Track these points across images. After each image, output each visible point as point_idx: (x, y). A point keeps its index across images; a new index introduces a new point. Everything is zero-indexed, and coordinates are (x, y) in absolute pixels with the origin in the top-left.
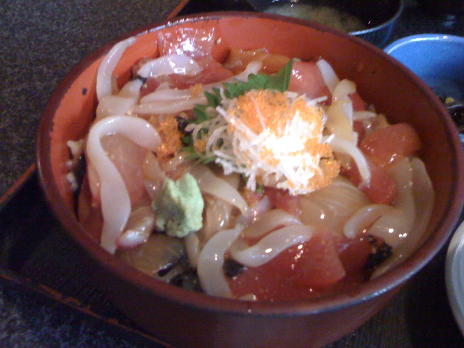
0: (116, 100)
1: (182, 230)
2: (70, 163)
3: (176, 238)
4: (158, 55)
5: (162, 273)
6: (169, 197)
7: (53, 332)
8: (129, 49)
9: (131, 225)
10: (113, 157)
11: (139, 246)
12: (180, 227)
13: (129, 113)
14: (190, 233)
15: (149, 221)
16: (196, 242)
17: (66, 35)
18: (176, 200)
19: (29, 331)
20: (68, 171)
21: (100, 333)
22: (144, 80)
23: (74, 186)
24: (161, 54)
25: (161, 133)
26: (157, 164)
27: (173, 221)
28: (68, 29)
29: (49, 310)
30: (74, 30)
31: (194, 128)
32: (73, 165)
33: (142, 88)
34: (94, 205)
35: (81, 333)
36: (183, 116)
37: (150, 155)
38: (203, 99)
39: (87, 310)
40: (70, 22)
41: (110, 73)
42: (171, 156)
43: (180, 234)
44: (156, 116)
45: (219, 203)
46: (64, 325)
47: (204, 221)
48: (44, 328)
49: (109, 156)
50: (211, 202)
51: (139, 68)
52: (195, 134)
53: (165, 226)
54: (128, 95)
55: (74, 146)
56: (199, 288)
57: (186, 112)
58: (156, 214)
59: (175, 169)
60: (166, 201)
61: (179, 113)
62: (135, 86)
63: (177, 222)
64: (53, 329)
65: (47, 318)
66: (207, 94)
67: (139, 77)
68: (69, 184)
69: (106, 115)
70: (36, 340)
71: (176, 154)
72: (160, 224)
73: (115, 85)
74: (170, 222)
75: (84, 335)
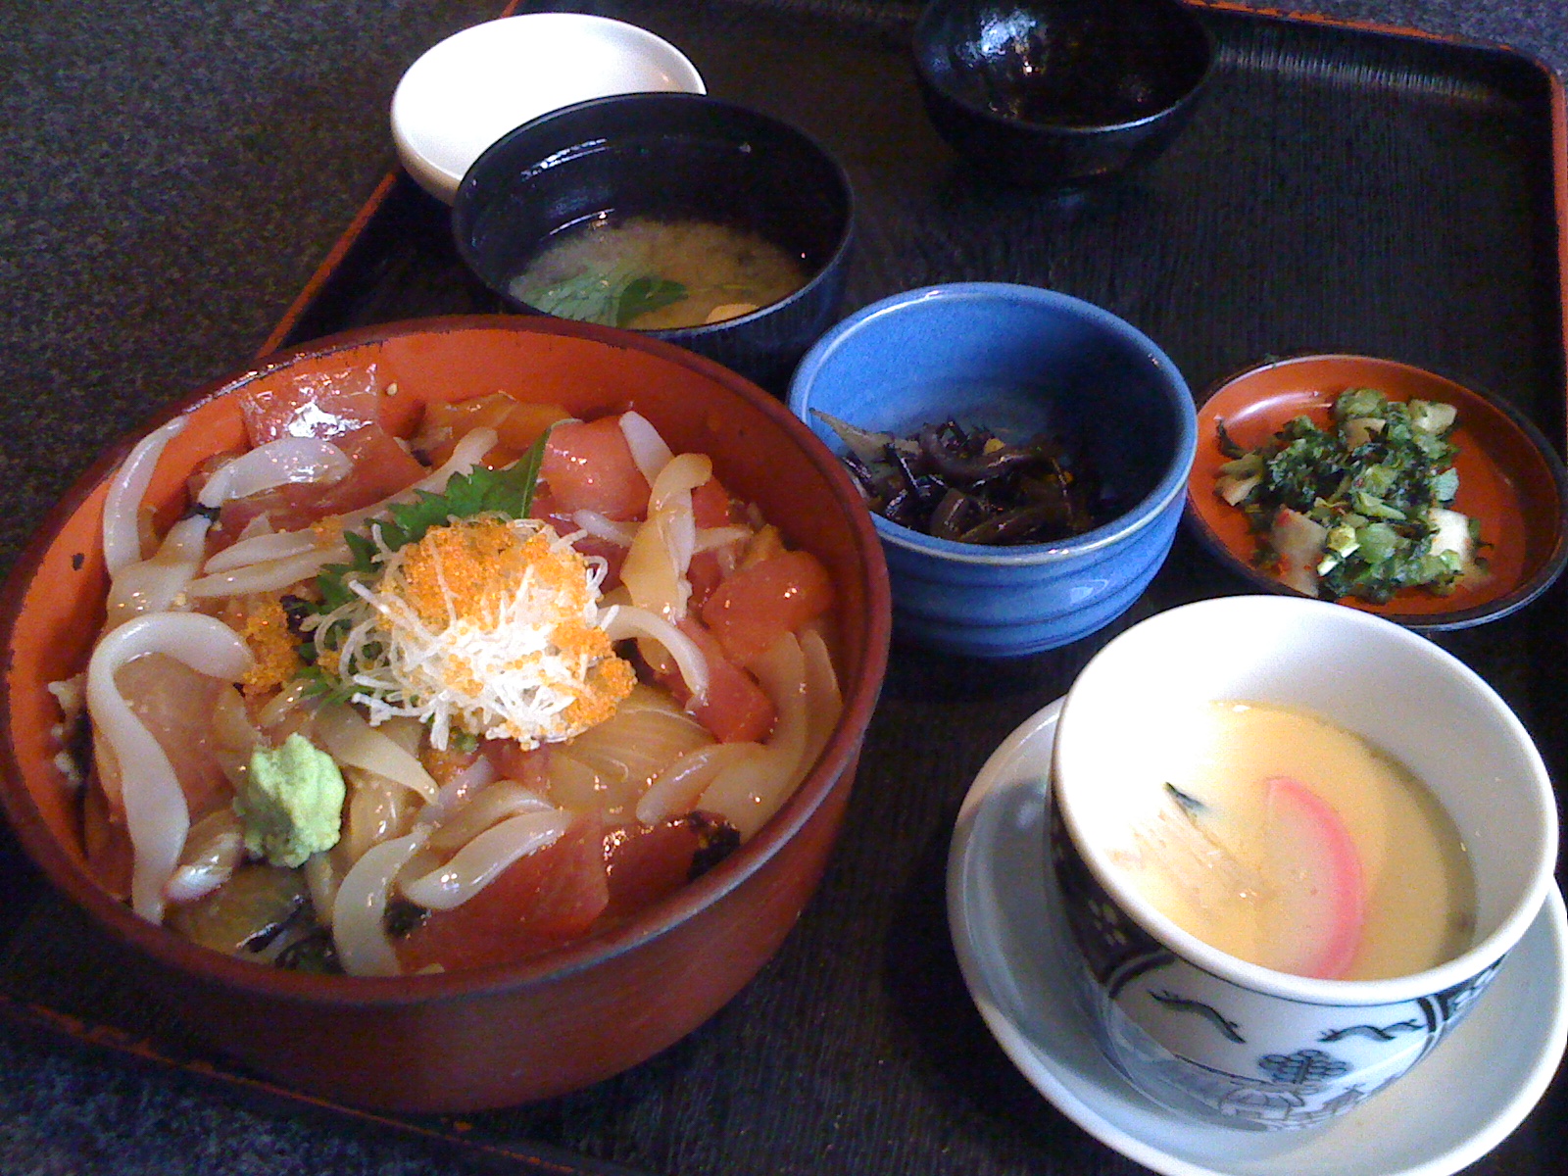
0: (149, 571)
1: (292, 852)
2: (58, 731)
3: (286, 871)
4: (246, 445)
5: (258, 944)
6: (257, 788)
7: (79, 1113)
8: (172, 444)
9: (189, 855)
10: (144, 709)
11: (209, 897)
12: (290, 846)
13: (180, 601)
14: (312, 855)
15: (228, 842)
16: (325, 873)
17: (49, 354)
18: (271, 792)
19: (22, 1119)
20: (59, 749)
21: (186, 1103)
22: (214, 513)
23: (74, 779)
24: (253, 443)
25: (250, 640)
26: (242, 712)
27: (275, 835)
28: (53, 334)
29: (64, 1065)
30: (68, 336)
31: (319, 623)
32: (65, 733)
33: (209, 533)
34: (113, 819)
35: (141, 1107)
36: (302, 593)
37: (230, 693)
38: (341, 552)
39: (142, 1050)
40: (57, 315)
41: (133, 509)
42: (277, 689)
43: (292, 861)
44: (242, 599)
45: (375, 785)
46: (102, 1095)
47: (344, 829)
48: (58, 1110)
49: (135, 710)
50: (359, 785)
51: (202, 485)
52: (320, 637)
53: (264, 847)
54: (177, 558)
55: (62, 690)
56: (335, 967)
57: (308, 582)
58: (243, 824)
59: (283, 719)
60: (254, 799)
61: (293, 587)
62: (192, 532)
63: (283, 836)
64: (78, 1108)
65: (61, 1085)
66: (350, 538)
67: (202, 510)
68: (63, 776)
69: (129, 616)
70: (39, 1135)
71: (285, 684)
72: (253, 845)
73: (150, 534)
74: (270, 838)
75: (151, 1112)
